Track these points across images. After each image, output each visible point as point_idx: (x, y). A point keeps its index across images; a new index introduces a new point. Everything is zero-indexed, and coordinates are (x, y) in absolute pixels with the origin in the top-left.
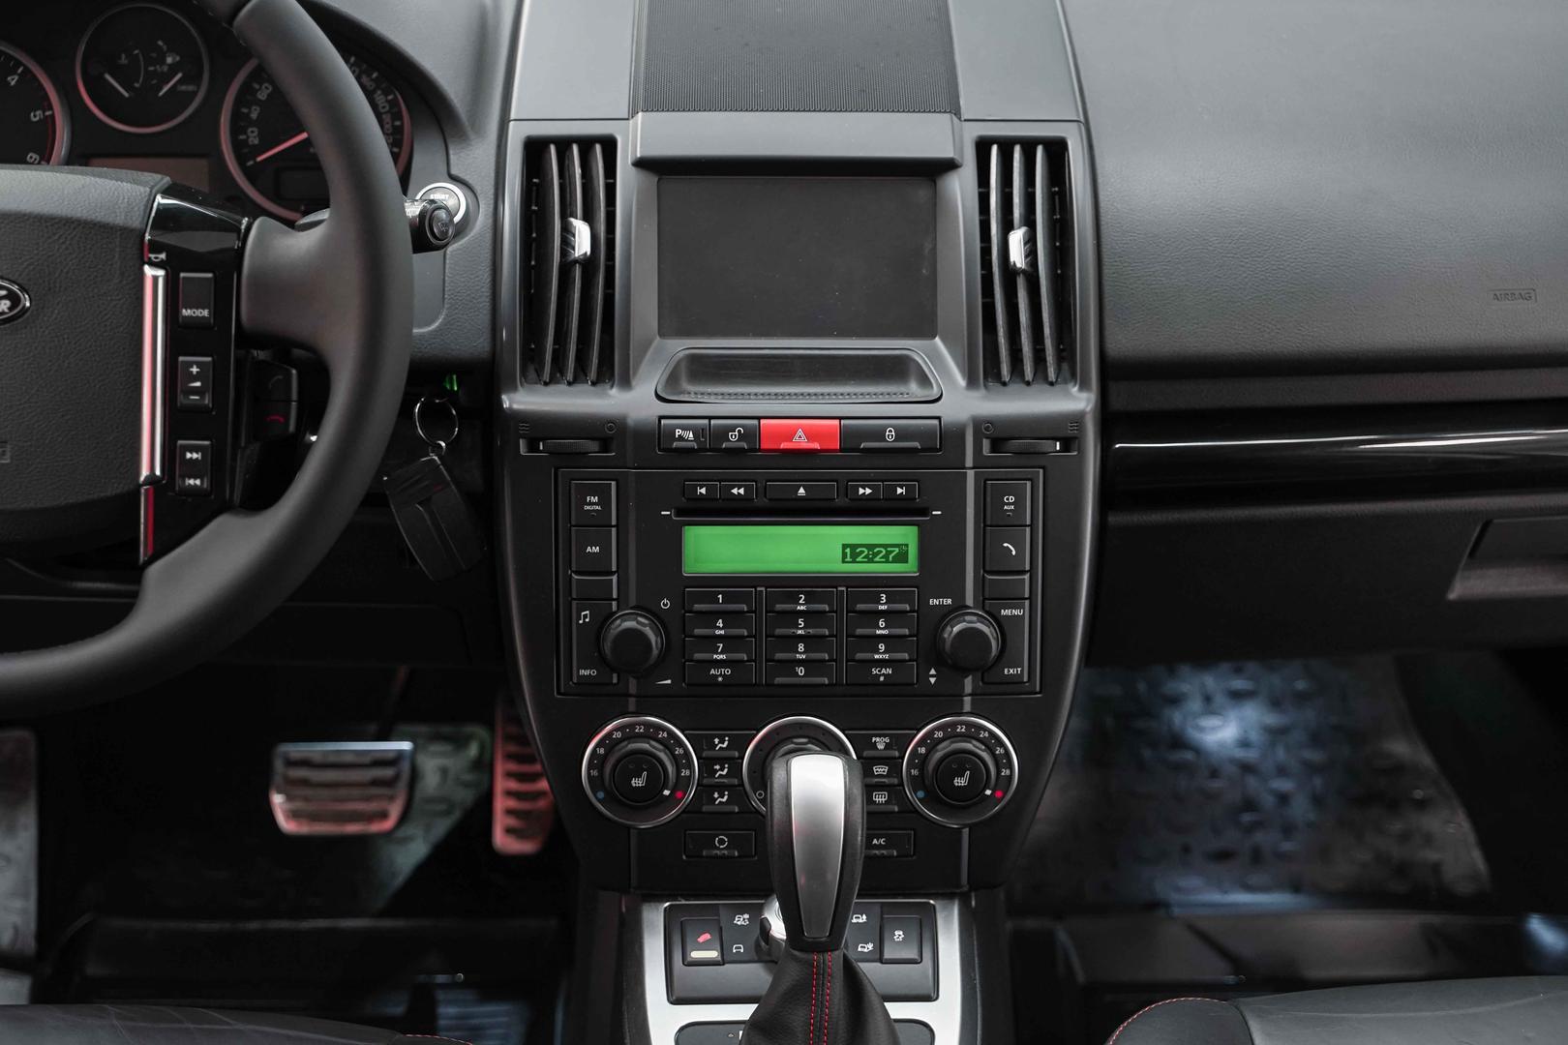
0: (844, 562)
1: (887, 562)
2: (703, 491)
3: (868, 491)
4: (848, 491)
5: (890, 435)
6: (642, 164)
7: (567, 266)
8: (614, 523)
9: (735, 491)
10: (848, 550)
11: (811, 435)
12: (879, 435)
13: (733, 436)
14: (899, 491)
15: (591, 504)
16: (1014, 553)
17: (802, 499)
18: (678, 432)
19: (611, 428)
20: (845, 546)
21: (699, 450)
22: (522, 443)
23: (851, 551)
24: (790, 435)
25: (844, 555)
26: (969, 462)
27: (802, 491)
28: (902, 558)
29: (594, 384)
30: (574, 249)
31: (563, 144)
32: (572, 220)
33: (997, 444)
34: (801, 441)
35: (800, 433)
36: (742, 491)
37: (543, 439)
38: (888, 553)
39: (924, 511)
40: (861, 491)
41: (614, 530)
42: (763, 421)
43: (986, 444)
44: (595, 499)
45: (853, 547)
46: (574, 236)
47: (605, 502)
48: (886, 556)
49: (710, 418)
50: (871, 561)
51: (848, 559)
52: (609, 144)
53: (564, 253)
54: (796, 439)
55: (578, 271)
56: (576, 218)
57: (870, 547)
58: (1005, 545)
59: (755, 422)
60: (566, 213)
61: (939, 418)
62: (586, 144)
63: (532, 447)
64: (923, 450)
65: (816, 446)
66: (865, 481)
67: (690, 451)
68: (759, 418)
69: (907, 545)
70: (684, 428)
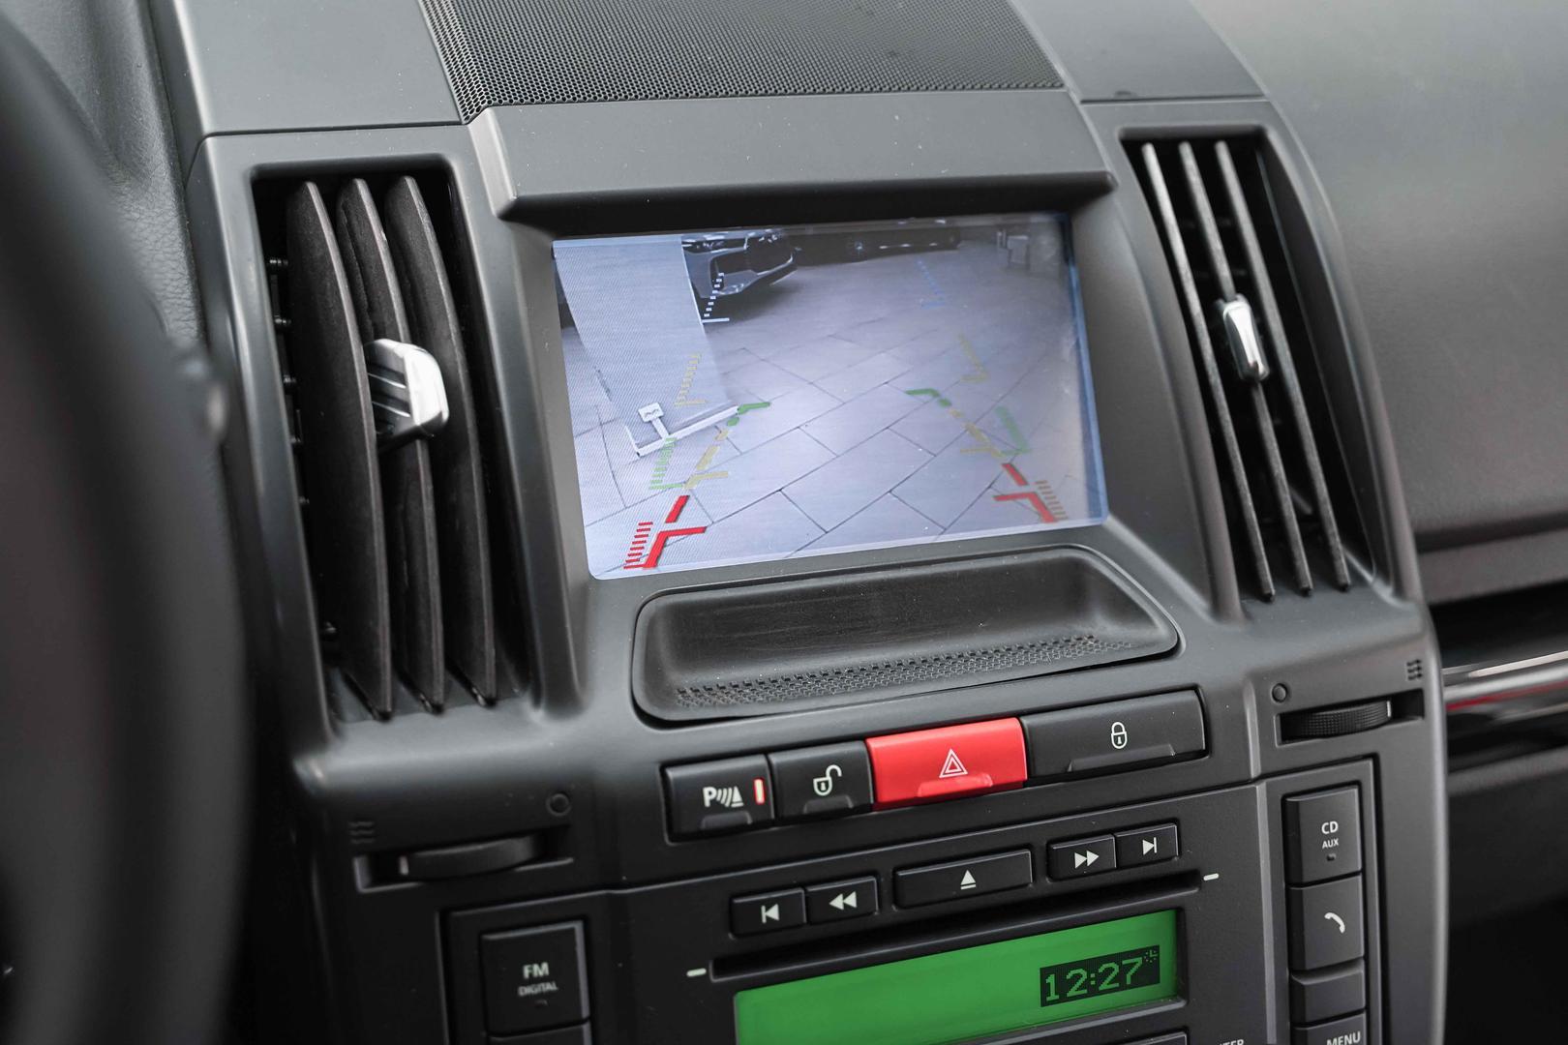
0: (1044, 1003)
1: (1123, 987)
2: (774, 913)
3: (1092, 857)
4: (1051, 862)
5: (1119, 736)
6: (520, 213)
7: (394, 446)
8: (585, 1012)
9: (838, 903)
10: (1051, 980)
11: (973, 761)
12: (1096, 736)
13: (823, 785)
14: (1147, 847)
15: (534, 980)
16: (1342, 929)
17: (969, 894)
18: (709, 794)
19: (557, 806)
20: (1045, 972)
21: (756, 826)
22: (359, 868)
23: (1058, 981)
24: (932, 766)
25: (1045, 989)
26: (1255, 770)
27: (968, 879)
28: (1148, 974)
29: (491, 703)
30: (406, 407)
31: (336, 180)
32: (386, 343)
33: (1295, 725)
34: (954, 774)
35: (952, 757)
36: (852, 900)
37: (409, 851)
38: (1124, 969)
39: (1189, 878)
40: (1079, 860)
41: (586, 1028)
42: (875, 744)
43: (1275, 722)
44: (542, 970)
45: (1060, 970)
46: (402, 378)
47: (562, 972)
48: (1120, 978)
49: (766, 751)
50: (1093, 991)
51: (1053, 996)
52: (435, 178)
53: (382, 419)
54: (946, 772)
55: (421, 454)
56: (399, 340)
57: (1091, 964)
58: (1328, 916)
59: (856, 747)
60: (373, 327)
61: (1194, 688)
62: (384, 177)
63: (383, 870)
64: (1181, 757)
65: (987, 781)
66: (1083, 837)
67: (740, 829)
68: (863, 738)
69: (1156, 949)
70: (720, 782)
